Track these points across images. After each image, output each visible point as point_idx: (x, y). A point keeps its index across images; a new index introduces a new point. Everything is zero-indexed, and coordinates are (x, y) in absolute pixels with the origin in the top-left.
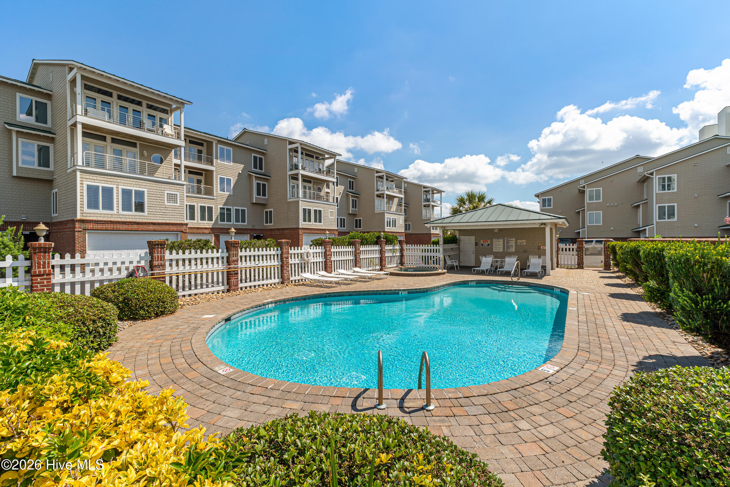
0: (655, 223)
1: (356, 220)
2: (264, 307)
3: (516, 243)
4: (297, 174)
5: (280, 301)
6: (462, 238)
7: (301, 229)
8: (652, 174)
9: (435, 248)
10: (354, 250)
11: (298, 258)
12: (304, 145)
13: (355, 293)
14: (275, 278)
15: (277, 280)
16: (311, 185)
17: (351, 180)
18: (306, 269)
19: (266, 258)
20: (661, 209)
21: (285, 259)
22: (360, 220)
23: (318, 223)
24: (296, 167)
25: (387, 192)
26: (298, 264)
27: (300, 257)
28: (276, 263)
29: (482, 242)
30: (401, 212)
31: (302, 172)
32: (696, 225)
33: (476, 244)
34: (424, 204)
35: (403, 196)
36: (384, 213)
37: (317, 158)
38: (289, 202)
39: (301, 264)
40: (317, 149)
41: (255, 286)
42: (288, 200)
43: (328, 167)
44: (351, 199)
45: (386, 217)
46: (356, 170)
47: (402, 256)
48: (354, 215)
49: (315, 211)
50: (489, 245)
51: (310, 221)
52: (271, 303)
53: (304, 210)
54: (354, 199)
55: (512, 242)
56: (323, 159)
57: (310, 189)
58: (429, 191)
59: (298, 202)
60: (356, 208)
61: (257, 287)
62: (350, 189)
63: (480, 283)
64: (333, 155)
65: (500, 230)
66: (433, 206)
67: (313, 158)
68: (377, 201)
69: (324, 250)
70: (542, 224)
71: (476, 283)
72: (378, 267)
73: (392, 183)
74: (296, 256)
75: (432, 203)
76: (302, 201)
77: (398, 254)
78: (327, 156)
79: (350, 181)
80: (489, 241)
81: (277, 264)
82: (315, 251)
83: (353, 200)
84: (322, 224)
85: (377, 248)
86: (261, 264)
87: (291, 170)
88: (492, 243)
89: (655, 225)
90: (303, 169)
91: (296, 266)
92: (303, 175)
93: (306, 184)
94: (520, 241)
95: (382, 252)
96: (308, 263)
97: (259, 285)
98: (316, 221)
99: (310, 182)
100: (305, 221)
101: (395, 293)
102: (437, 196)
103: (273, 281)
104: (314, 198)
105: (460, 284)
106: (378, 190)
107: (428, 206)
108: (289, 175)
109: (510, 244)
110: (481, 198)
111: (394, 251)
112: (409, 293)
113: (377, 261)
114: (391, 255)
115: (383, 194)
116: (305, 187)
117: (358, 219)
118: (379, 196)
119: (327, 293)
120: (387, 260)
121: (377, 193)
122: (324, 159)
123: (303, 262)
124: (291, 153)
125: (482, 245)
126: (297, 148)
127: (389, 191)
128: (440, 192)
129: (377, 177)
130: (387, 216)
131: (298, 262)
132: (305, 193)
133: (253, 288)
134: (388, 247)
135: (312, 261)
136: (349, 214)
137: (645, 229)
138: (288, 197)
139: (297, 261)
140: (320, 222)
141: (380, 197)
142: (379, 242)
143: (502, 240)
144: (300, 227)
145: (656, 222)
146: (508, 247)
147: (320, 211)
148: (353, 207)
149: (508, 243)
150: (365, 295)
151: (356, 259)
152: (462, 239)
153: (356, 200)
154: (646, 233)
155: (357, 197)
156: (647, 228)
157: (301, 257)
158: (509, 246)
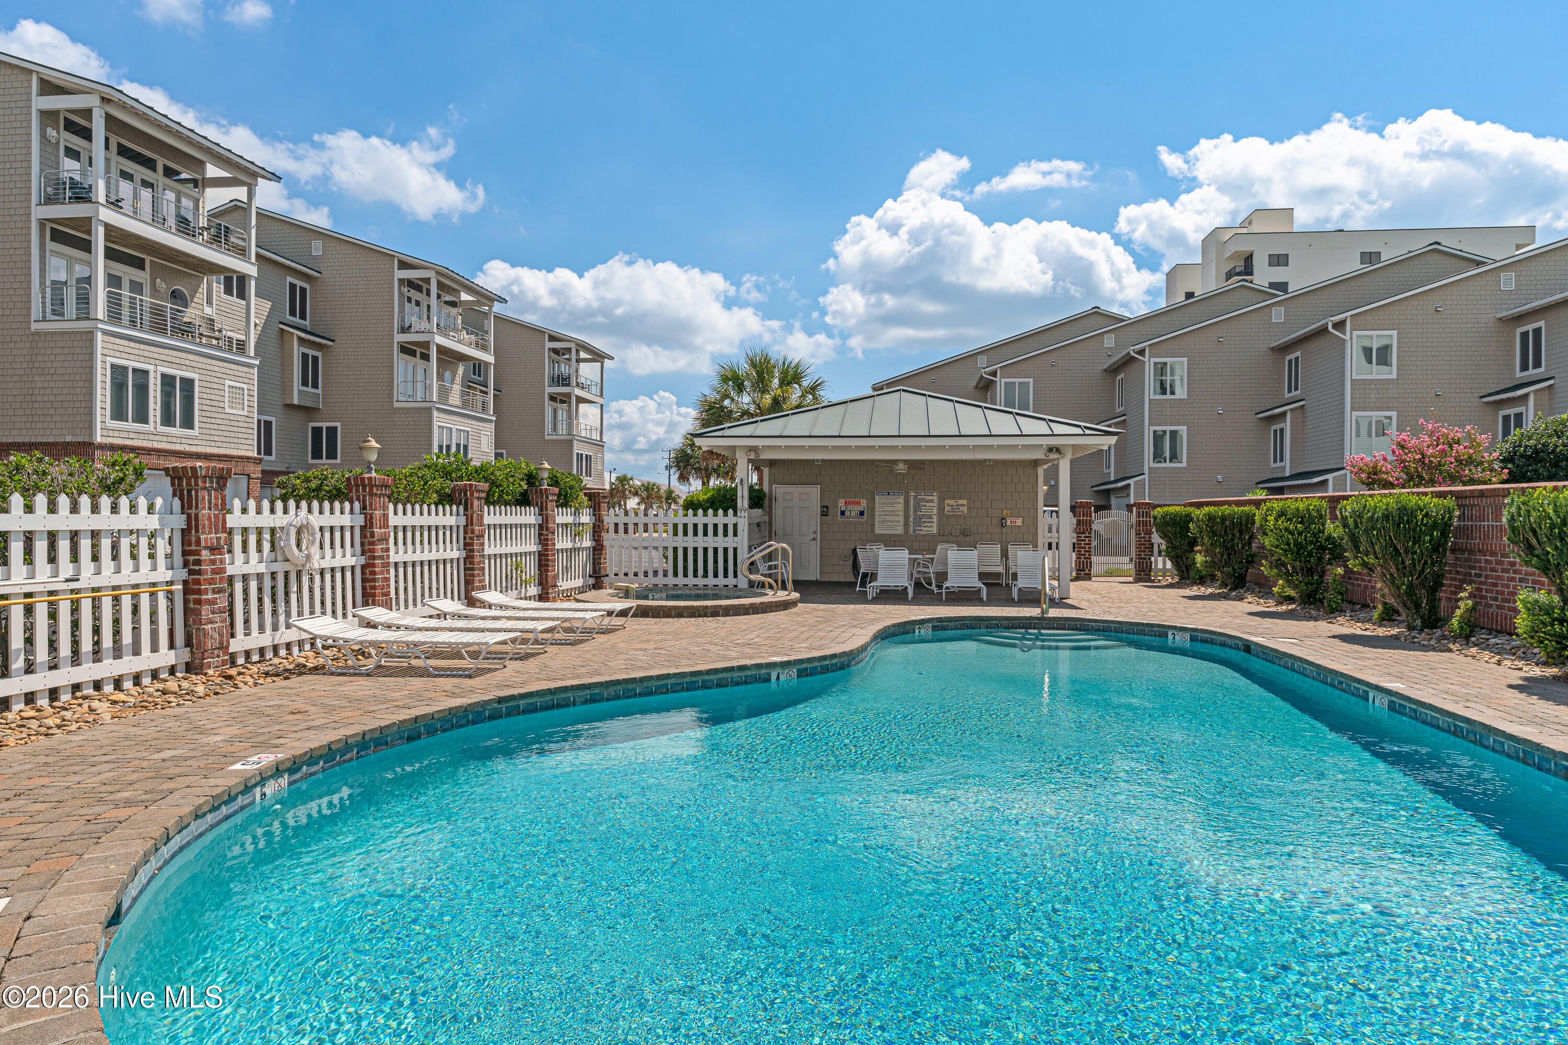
0: (1146, 471)
1: (317, 432)
2: (246, 799)
3: (941, 509)
4: (85, 224)
5: (311, 758)
6: (780, 490)
7: (102, 447)
8: (1142, 352)
9: (721, 519)
10: (462, 521)
11: (259, 550)
12: (123, 106)
13: (612, 690)
14: (155, 649)
15: (166, 657)
16: (143, 277)
17: (299, 283)
18: (293, 597)
19: (95, 547)
20: (1158, 438)
21: (205, 555)
22: (332, 431)
23: (177, 431)
24: (82, 194)
25: (439, 339)
26: (260, 576)
27: (266, 546)
28: (163, 574)
29: (841, 502)
30: (484, 409)
31: (107, 215)
32: (1220, 478)
33: (825, 511)
34: (549, 390)
35: (490, 359)
36: (429, 411)
37: (169, 173)
38: (38, 333)
39: (273, 575)
40: (178, 135)
41: (53, 694)
42: (34, 326)
43: (216, 214)
44: (297, 351)
45: (436, 424)
46: (317, 249)
47: (598, 549)
48: (308, 411)
49: (168, 381)
50: (862, 513)
51: (142, 417)
52: (278, 771)
53: (118, 372)
54: (311, 352)
55: (931, 504)
56: (195, 182)
57: (136, 287)
58: (569, 350)
59: (89, 336)
60: (315, 386)
61: (65, 697)
62: (292, 313)
63: (944, 628)
64: (245, 170)
65: (912, 465)
66: (580, 400)
67: (154, 169)
68: (402, 366)
69: (360, 520)
70: (1050, 450)
71: (935, 628)
72: (533, 590)
73: (454, 311)
74: (252, 539)
75: (578, 392)
76: (105, 332)
77: (587, 543)
78: (212, 171)
79: (293, 287)
80: (864, 502)
81: (168, 576)
82: (327, 520)
83: (305, 357)
84: (195, 432)
85: (529, 516)
86: (88, 577)
87: (50, 200)
88: (872, 509)
89: (1146, 476)
90: (115, 204)
91: (253, 585)
92: (111, 232)
93: (119, 269)
94: (952, 502)
95: (544, 532)
96: (299, 574)
97: (76, 687)
98: (168, 420)
99: (139, 264)
100: (119, 413)
101: (756, 680)
102: (588, 371)
103: (146, 661)
104: (161, 330)
105: (894, 635)
106: (404, 330)
107: (564, 399)
108: (42, 223)
109: (924, 511)
110: (791, 376)
111: (575, 530)
112: (802, 674)
113: (531, 568)
114: (569, 545)
115: (426, 345)
116: (113, 281)
117: (324, 425)
118: (406, 350)
119: (500, 700)
120: (560, 562)
121: (400, 338)
122: (200, 183)
123: (280, 568)
124: (51, 132)
125: (843, 513)
126: (87, 113)
127: (446, 336)
128: (598, 357)
129: (401, 281)
130: (438, 420)
131: (262, 568)
132: (114, 302)
133: (43, 702)
134: (563, 517)
135: (316, 563)
136: (290, 406)
137: (1129, 485)
138: (36, 311)
139: (255, 566)
140: (188, 423)
141: (412, 353)
142: (532, 497)
143: (901, 500)
144: (99, 439)
145: (1150, 468)
146: (919, 521)
147: (188, 384)
148: (305, 383)
149: (917, 508)
150: (649, 693)
151: (469, 558)
152: (780, 496)
153: (315, 359)
154: (1128, 495)
155: (319, 346)
156: (1131, 481)
157: (273, 548)
158: (920, 518)
